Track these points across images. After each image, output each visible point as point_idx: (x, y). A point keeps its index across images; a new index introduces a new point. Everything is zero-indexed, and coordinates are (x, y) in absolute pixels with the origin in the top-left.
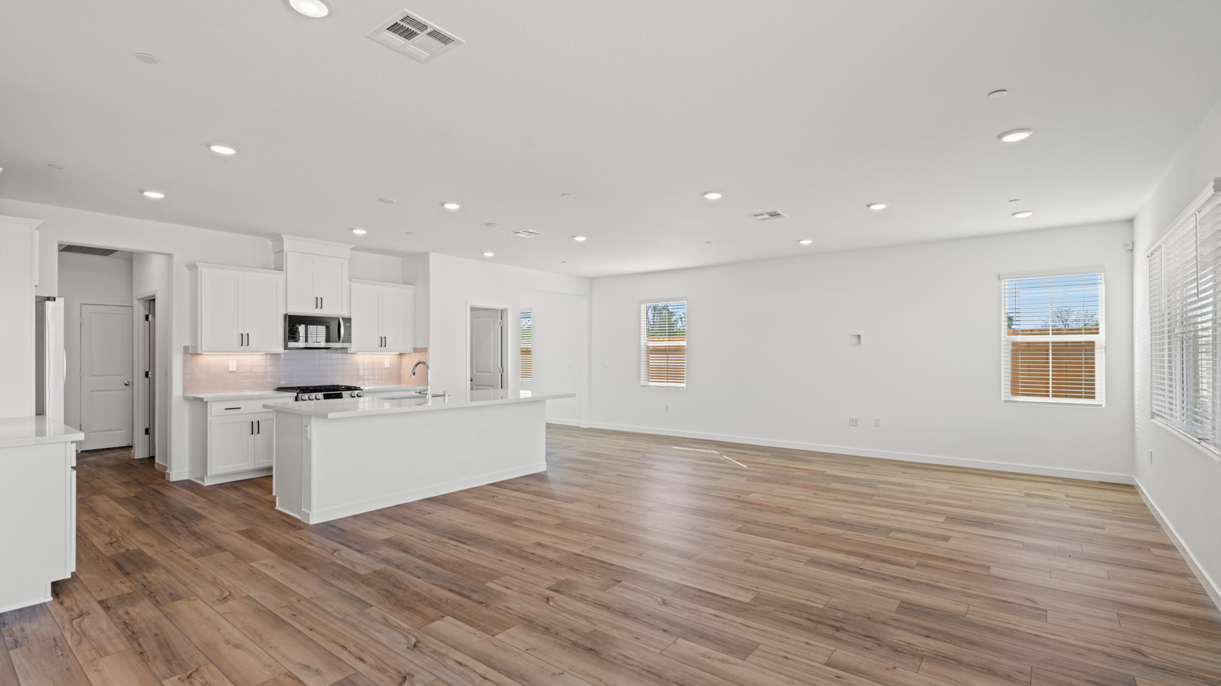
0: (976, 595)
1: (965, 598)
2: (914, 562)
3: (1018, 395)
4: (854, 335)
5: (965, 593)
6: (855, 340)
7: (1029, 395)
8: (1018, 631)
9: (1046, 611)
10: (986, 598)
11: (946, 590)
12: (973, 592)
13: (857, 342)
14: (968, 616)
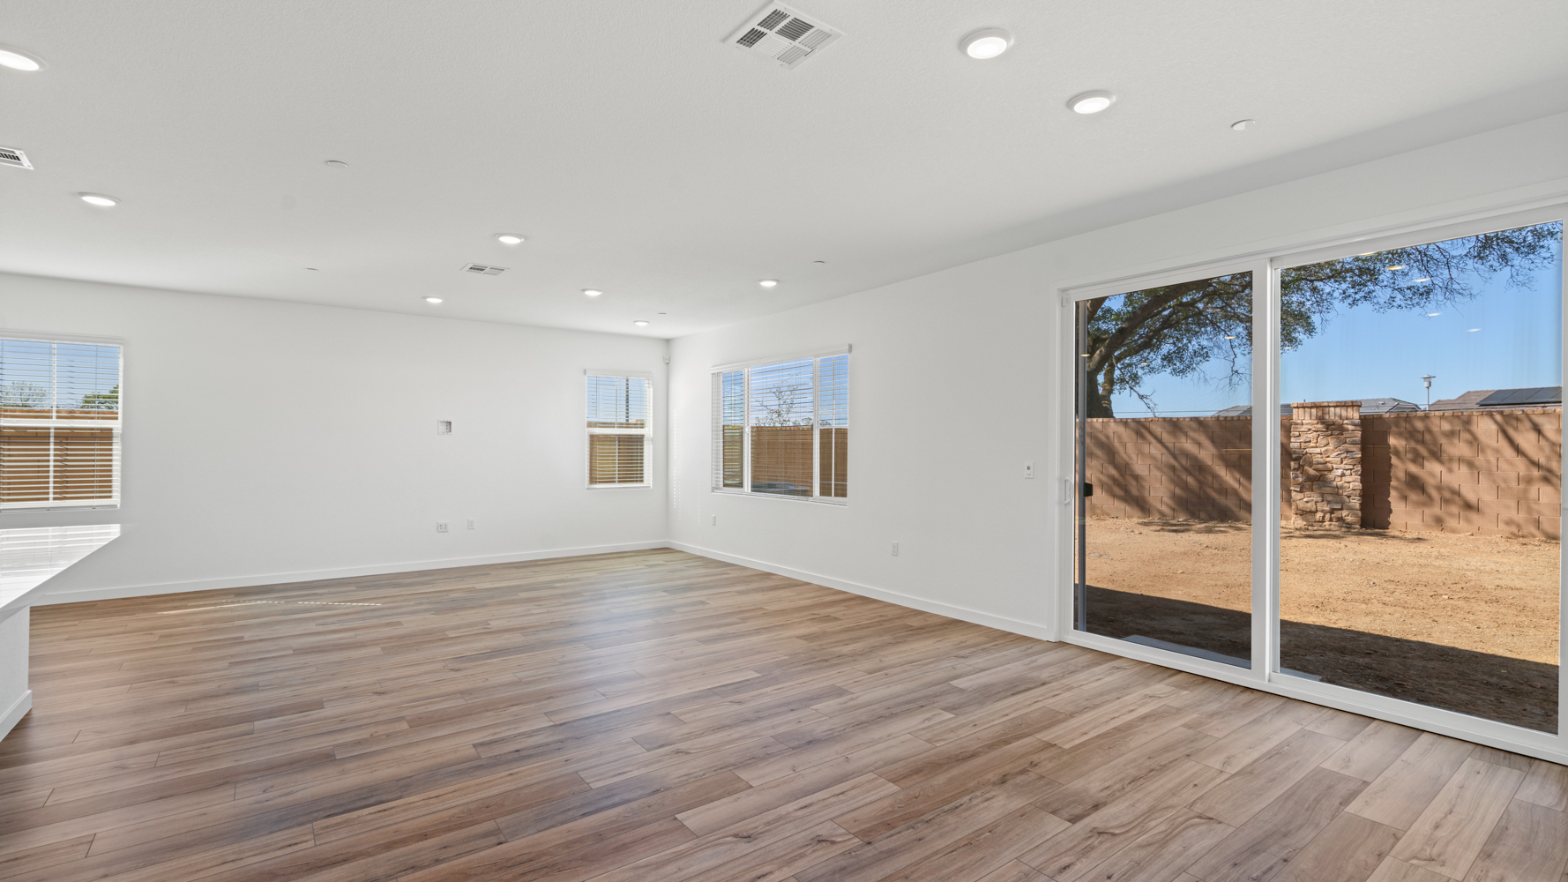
3: (596, 482)
4: (444, 422)
6: (443, 428)
7: (607, 482)
13: (445, 430)
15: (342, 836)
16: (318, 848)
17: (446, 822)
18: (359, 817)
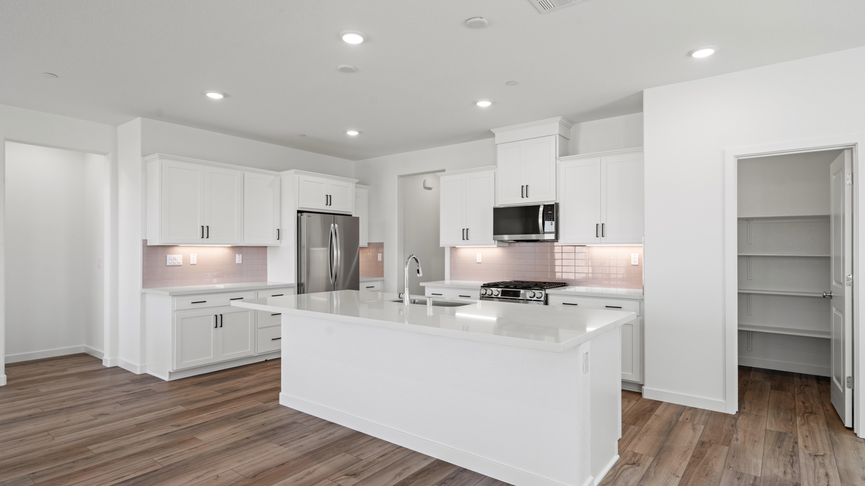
15: (139, 464)
16: (151, 458)
17: (71, 478)
18: (135, 473)
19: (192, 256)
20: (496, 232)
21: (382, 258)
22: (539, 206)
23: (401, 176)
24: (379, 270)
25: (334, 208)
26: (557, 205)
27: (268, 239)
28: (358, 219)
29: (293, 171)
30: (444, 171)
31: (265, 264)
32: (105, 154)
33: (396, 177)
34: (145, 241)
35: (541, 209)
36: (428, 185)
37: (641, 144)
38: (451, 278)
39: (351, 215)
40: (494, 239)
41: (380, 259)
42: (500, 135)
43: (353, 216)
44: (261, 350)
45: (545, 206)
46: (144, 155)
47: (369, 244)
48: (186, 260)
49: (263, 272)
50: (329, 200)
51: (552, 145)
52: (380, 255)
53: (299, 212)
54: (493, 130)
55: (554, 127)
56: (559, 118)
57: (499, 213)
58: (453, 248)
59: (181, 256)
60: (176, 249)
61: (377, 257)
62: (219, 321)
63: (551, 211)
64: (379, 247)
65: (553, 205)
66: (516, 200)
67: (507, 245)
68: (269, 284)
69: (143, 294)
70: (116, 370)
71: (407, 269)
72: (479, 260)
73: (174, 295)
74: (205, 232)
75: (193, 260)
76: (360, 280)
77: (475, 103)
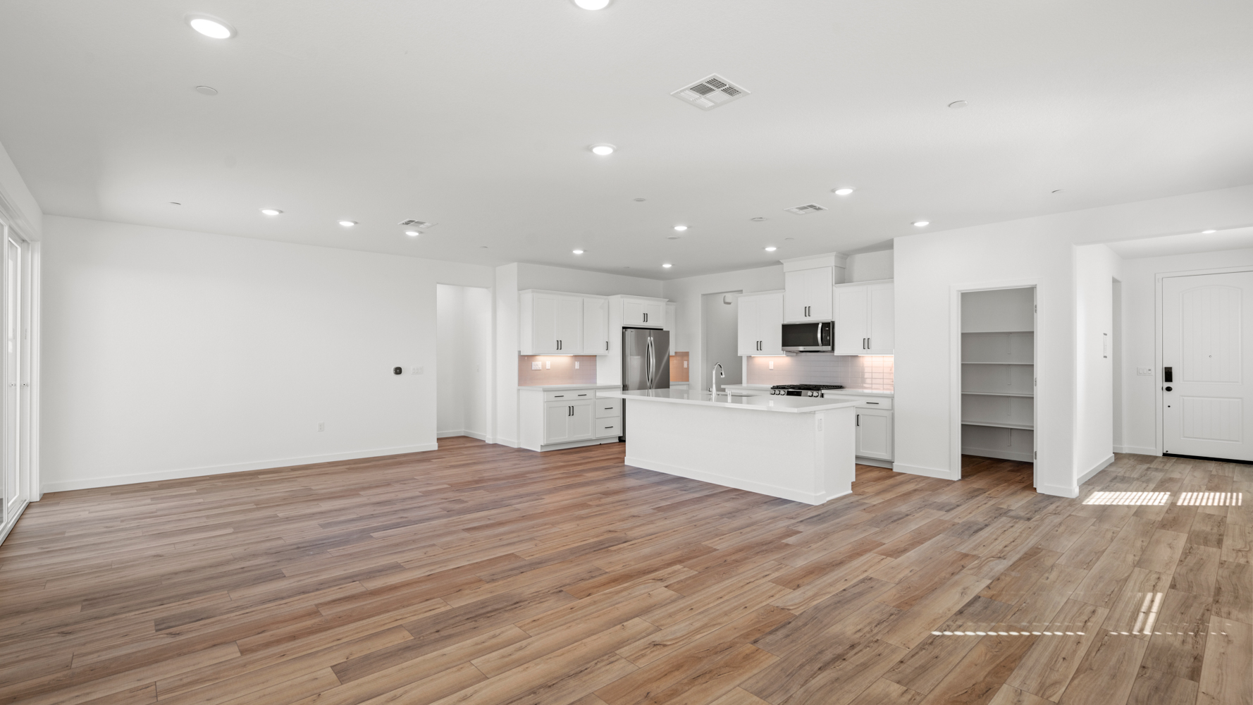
0: (232, 612)
1: (239, 604)
2: (327, 613)
5: (243, 609)
8: (179, 601)
9: (157, 631)
10: (222, 614)
11: (263, 602)
12: (237, 613)
14: (226, 592)
19: (547, 363)
20: (784, 344)
21: (688, 365)
22: (818, 324)
23: (703, 295)
24: (685, 376)
25: (649, 324)
26: (833, 323)
27: (598, 350)
28: (668, 332)
29: (619, 296)
30: (741, 291)
31: (595, 370)
32: (487, 288)
33: (700, 296)
34: (520, 352)
35: (820, 326)
36: (727, 301)
37: (892, 278)
38: (748, 382)
39: (662, 329)
40: (783, 350)
41: (685, 366)
42: (787, 266)
43: (664, 330)
44: (599, 435)
45: (823, 324)
46: (519, 289)
47: (676, 353)
48: (544, 365)
49: (592, 376)
50: (646, 317)
51: (829, 274)
52: (685, 363)
53: (623, 328)
54: (781, 261)
55: (831, 260)
56: (834, 253)
57: (786, 328)
58: (749, 358)
59: (540, 363)
60: (538, 357)
61: (683, 365)
62: (571, 411)
63: (828, 327)
64: (685, 355)
65: (829, 323)
66: (799, 319)
67: (795, 354)
68: (598, 385)
69: (519, 390)
70: (495, 445)
71: (714, 372)
72: (771, 367)
73: (545, 391)
74: (559, 345)
75: (548, 366)
76: (671, 383)
77: (764, 248)
